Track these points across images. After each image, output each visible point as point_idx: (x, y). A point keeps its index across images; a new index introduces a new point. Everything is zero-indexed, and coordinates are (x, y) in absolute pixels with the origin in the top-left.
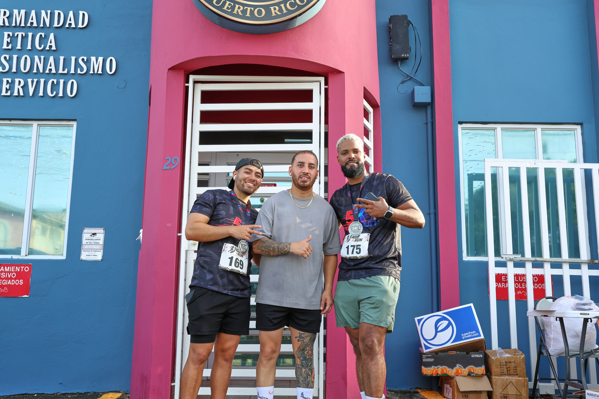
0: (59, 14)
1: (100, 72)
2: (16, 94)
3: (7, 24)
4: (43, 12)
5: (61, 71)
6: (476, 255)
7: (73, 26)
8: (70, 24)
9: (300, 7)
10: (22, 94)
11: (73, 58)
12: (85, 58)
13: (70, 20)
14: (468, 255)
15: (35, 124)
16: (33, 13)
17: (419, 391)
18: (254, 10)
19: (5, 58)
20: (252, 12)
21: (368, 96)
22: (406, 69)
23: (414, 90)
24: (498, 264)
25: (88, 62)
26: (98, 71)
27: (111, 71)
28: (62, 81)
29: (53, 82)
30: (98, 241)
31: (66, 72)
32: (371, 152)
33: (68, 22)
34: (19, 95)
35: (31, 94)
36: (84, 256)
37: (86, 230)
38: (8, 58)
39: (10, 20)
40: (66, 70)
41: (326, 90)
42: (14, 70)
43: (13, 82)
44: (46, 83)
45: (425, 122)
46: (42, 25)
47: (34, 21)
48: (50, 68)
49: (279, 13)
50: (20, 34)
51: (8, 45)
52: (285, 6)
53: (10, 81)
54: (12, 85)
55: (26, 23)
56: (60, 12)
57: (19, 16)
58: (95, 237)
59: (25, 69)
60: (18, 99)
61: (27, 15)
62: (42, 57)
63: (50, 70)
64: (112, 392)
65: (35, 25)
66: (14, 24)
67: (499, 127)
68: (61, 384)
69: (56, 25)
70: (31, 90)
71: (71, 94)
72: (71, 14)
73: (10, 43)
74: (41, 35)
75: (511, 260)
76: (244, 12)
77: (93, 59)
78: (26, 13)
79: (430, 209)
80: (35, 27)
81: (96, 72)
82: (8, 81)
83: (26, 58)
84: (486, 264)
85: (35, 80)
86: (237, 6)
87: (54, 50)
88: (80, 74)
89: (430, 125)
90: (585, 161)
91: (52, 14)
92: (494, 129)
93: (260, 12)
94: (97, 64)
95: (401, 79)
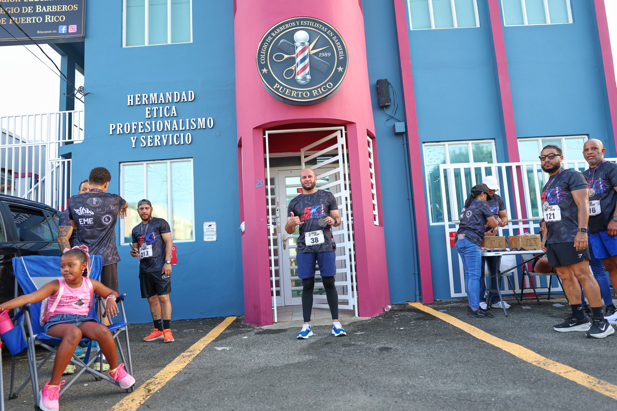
0: (177, 94)
1: (204, 127)
2: (156, 145)
3: (147, 103)
4: (167, 94)
5: (181, 129)
6: (438, 221)
7: (186, 100)
8: (184, 99)
9: (329, 90)
10: (159, 144)
11: (187, 120)
12: (195, 119)
13: (184, 97)
14: (433, 222)
15: (169, 161)
16: (162, 95)
17: (409, 303)
18: (303, 93)
19: (148, 123)
20: (302, 95)
21: (369, 134)
22: (389, 112)
23: (395, 124)
24: (451, 226)
25: (196, 122)
26: (203, 127)
27: (210, 126)
28: (182, 135)
29: (177, 135)
30: (213, 230)
31: (184, 129)
32: (373, 166)
33: (183, 98)
34: (158, 146)
35: (165, 144)
36: (206, 239)
37: (205, 224)
38: (149, 124)
39: (149, 100)
40: (184, 127)
41: (346, 134)
42: (154, 130)
43: (154, 137)
44: (173, 137)
45: (403, 144)
46: (167, 102)
47: (163, 99)
48: (175, 127)
49: (317, 94)
50: (155, 108)
51: (149, 116)
52: (321, 90)
53: (152, 138)
54: (153, 139)
55: (158, 101)
56: (177, 92)
57: (153, 97)
58: (211, 227)
59: (160, 129)
60: (157, 148)
61: (158, 96)
62: (169, 121)
63: (175, 128)
64: (231, 316)
65: (163, 102)
66: (151, 103)
67: (446, 143)
68: (201, 313)
69: (175, 101)
70: (165, 142)
71: (188, 142)
72: (184, 93)
73: (150, 114)
74: (167, 108)
75: (457, 224)
76: (297, 95)
77: (199, 119)
78: (157, 95)
79: (409, 196)
80: (164, 103)
81: (202, 127)
82: (151, 137)
83: (160, 122)
84: (443, 227)
85: (167, 135)
86: (293, 92)
87: (176, 116)
88: (192, 129)
89: (405, 145)
90: (498, 162)
91: (173, 94)
92: (444, 145)
93: (306, 94)
94: (201, 122)
95: (386, 118)
